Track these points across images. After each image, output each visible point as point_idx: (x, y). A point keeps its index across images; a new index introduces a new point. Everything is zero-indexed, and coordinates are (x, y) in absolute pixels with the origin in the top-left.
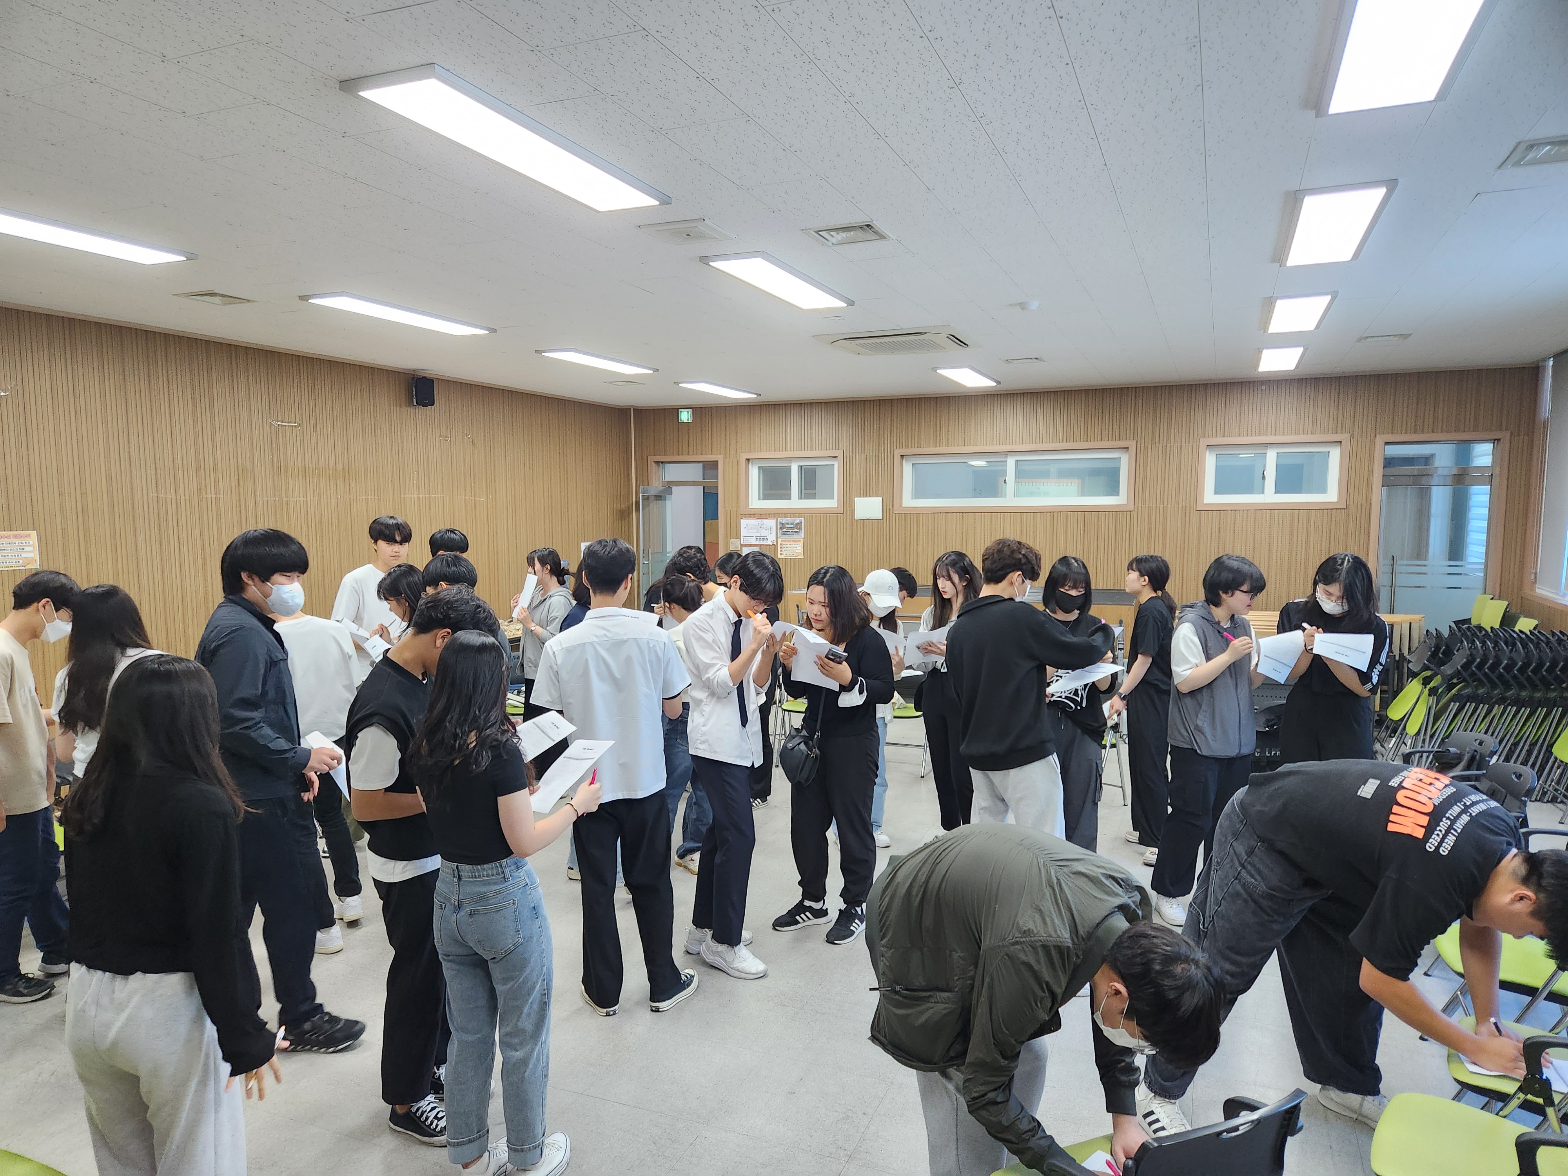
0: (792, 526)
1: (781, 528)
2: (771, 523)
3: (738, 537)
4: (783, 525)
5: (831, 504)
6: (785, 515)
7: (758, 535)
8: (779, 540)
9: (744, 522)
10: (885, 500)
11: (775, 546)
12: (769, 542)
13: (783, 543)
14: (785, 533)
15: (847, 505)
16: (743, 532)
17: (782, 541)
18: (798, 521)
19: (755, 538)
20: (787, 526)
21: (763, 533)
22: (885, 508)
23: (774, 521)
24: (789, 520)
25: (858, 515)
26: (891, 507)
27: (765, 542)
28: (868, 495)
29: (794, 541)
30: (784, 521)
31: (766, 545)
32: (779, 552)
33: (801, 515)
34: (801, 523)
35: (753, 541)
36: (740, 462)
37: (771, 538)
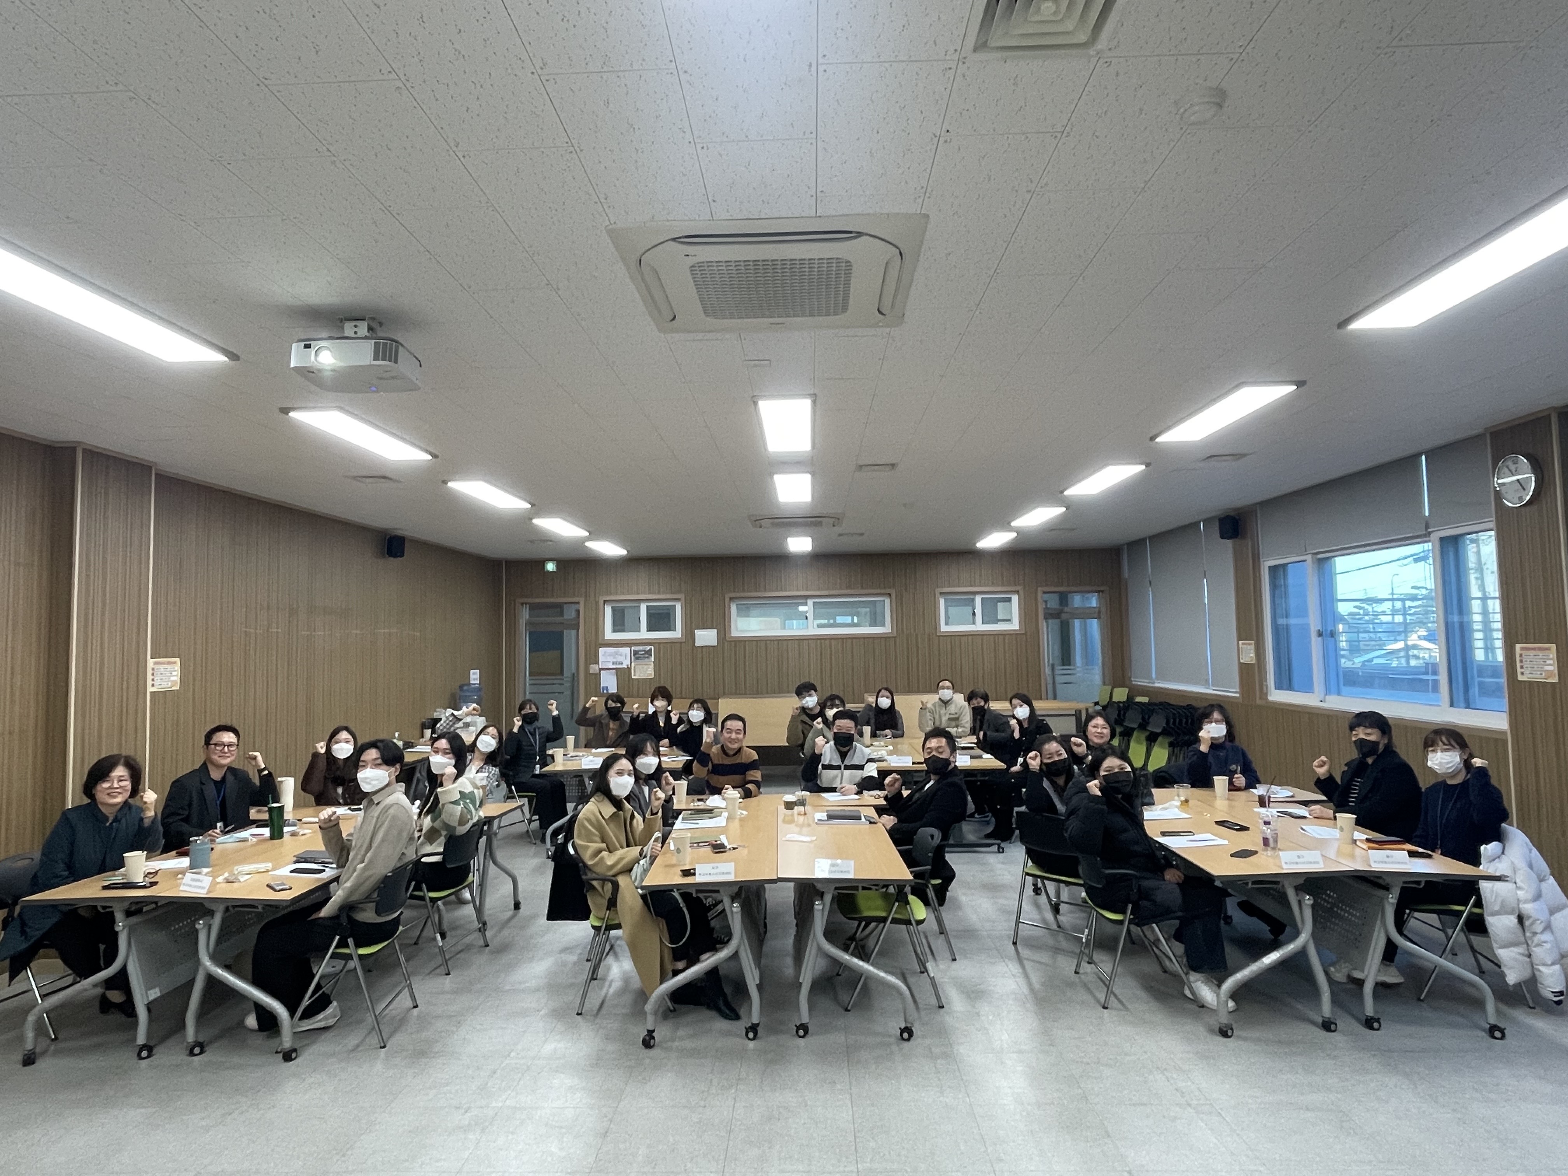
0: (644, 653)
1: (634, 655)
2: (626, 650)
3: (597, 662)
4: (636, 653)
5: (676, 634)
6: (637, 644)
7: (615, 660)
8: (633, 665)
9: (601, 651)
10: (719, 631)
11: (629, 669)
12: (624, 666)
13: (636, 667)
14: (637, 658)
15: (689, 635)
16: (601, 659)
17: (635, 665)
18: (648, 648)
19: (612, 663)
20: (640, 653)
21: (620, 659)
22: (719, 637)
23: (629, 649)
24: (641, 648)
25: (698, 643)
26: (724, 637)
27: (621, 666)
28: (706, 627)
29: (645, 665)
30: (637, 649)
31: (622, 668)
32: (633, 674)
33: (650, 644)
34: (651, 650)
35: (611, 666)
36: (597, 603)
37: (626, 663)
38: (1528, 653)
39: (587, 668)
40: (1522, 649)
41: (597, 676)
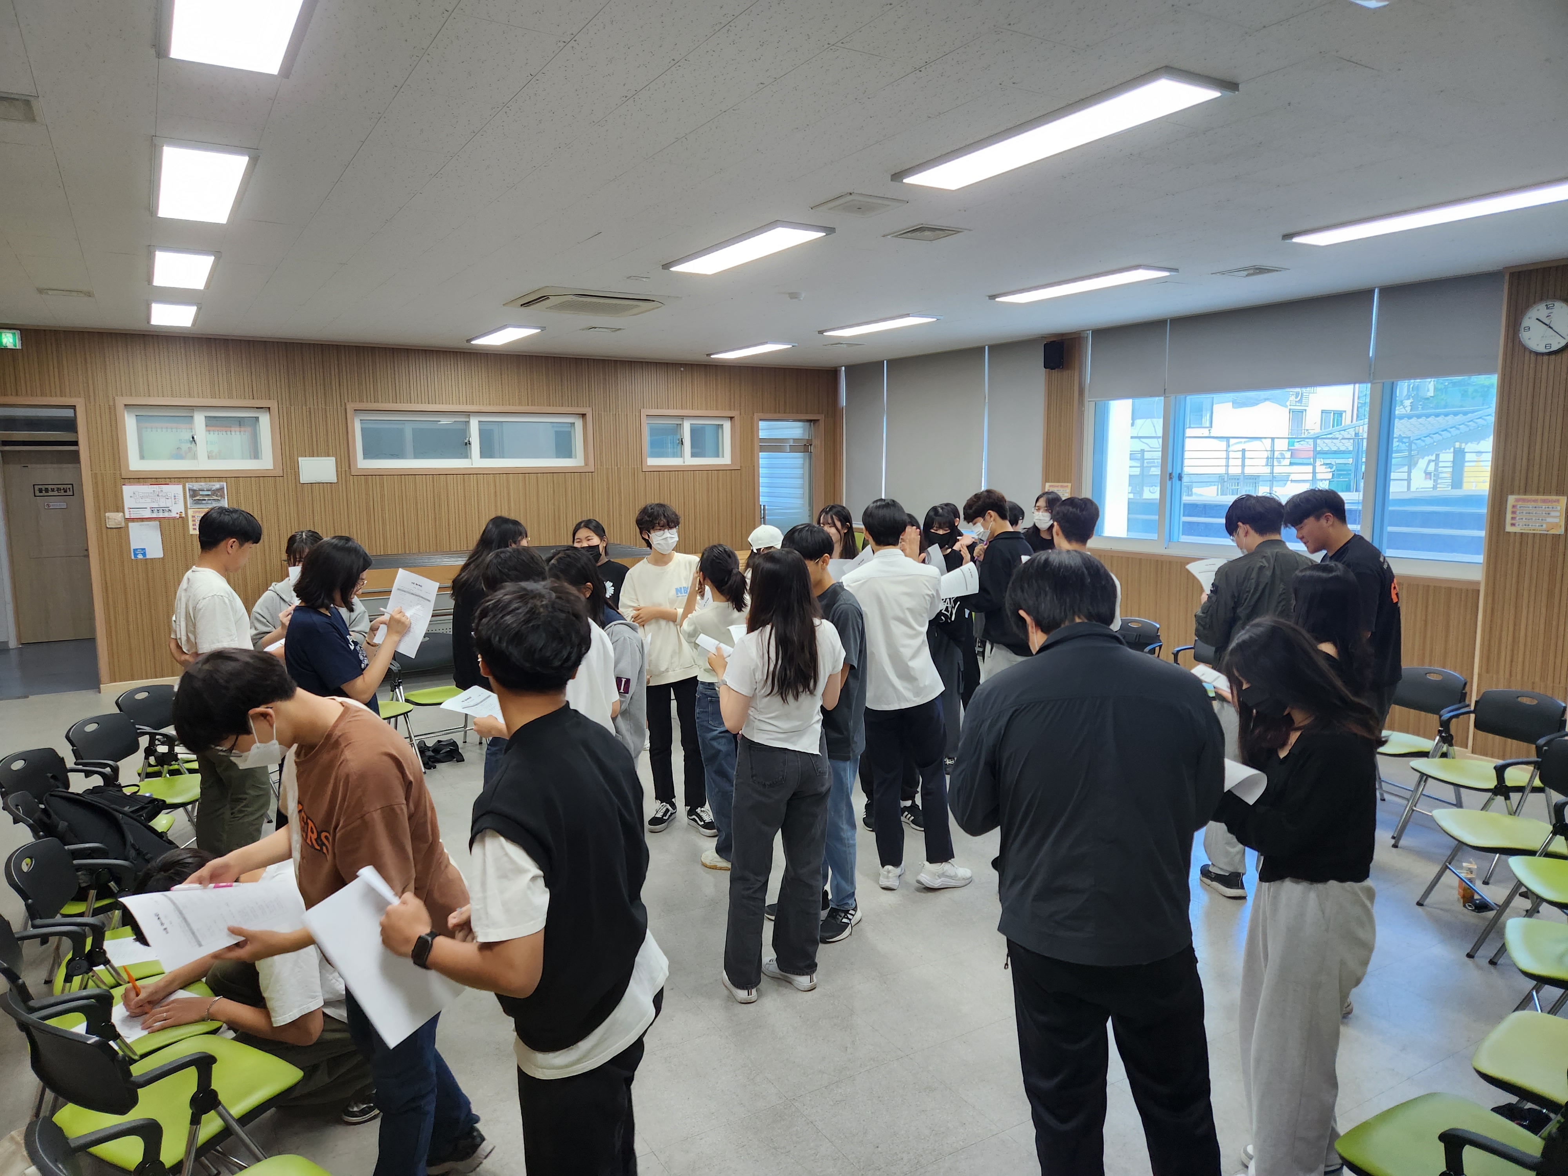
0: (209, 493)
1: (192, 496)
2: (176, 490)
3: (119, 508)
4: (194, 493)
5: (264, 463)
7: (156, 505)
8: (190, 512)
9: (128, 490)
10: (338, 460)
11: (183, 520)
12: (175, 514)
14: (198, 502)
15: (289, 466)
16: (128, 502)
18: (217, 485)
19: (149, 510)
20: (201, 493)
21: (163, 503)
22: (339, 469)
23: (180, 487)
24: (203, 485)
25: (304, 478)
26: (347, 469)
27: (166, 515)
28: (315, 454)
30: (196, 486)
31: (169, 518)
33: (219, 479)
34: (222, 489)
35: (147, 514)
36: (112, 410)
37: (177, 509)
38: (1526, 504)
39: (100, 521)
40: (1517, 500)
41: (122, 532)
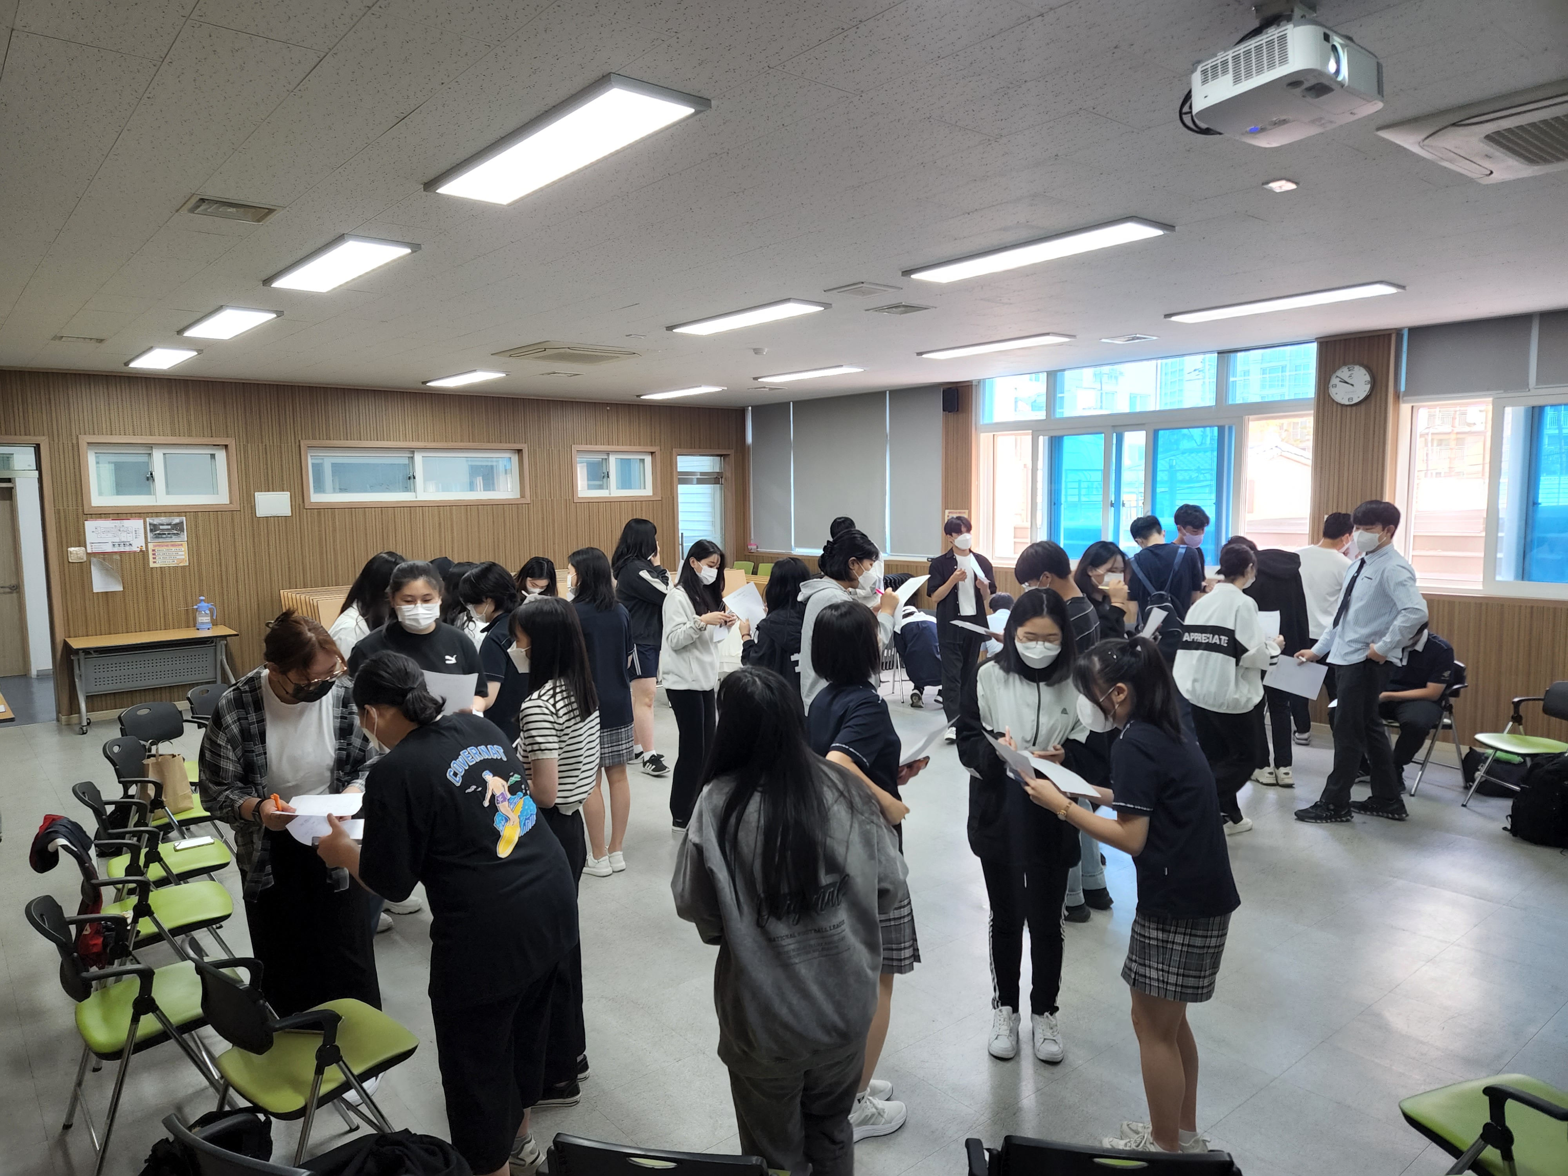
0: (169, 527)
1: (151, 531)
2: (137, 524)
3: (82, 543)
4: (154, 528)
5: (220, 498)
6: (157, 514)
7: (117, 540)
8: (150, 546)
9: (90, 526)
10: (293, 494)
11: (144, 554)
12: (135, 548)
13: (156, 549)
14: (158, 536)
15: (246, 500)
16: (90, 537)
17: (155, 546)
18: (177, 520)
19: (111, 544)
20: (161, 527)
21: (124, 537)
22: (294, 503)
23: (142, 521)
24: (163, 520)
25: (260, 512)
26: (301, 503)
27: (127, 549)
28: (271, 489)
29: (172, 545)
30: (156, 521)
31: (130, 552)
32: (151, 560)
33: (179, 514)
34: (179, 522)
35: (109, 550)
36: (76, 448)
37: (138, 544)
39: (63, 555)
41: (84, 567)
